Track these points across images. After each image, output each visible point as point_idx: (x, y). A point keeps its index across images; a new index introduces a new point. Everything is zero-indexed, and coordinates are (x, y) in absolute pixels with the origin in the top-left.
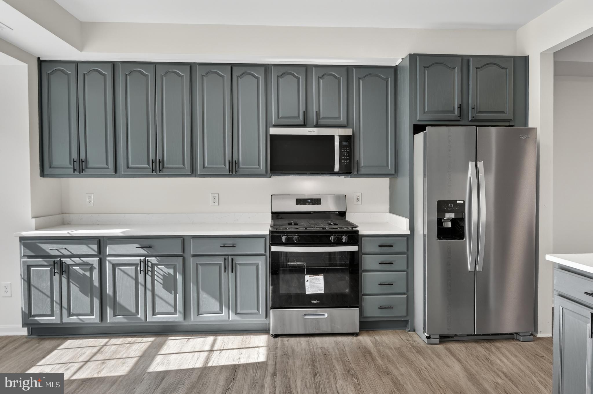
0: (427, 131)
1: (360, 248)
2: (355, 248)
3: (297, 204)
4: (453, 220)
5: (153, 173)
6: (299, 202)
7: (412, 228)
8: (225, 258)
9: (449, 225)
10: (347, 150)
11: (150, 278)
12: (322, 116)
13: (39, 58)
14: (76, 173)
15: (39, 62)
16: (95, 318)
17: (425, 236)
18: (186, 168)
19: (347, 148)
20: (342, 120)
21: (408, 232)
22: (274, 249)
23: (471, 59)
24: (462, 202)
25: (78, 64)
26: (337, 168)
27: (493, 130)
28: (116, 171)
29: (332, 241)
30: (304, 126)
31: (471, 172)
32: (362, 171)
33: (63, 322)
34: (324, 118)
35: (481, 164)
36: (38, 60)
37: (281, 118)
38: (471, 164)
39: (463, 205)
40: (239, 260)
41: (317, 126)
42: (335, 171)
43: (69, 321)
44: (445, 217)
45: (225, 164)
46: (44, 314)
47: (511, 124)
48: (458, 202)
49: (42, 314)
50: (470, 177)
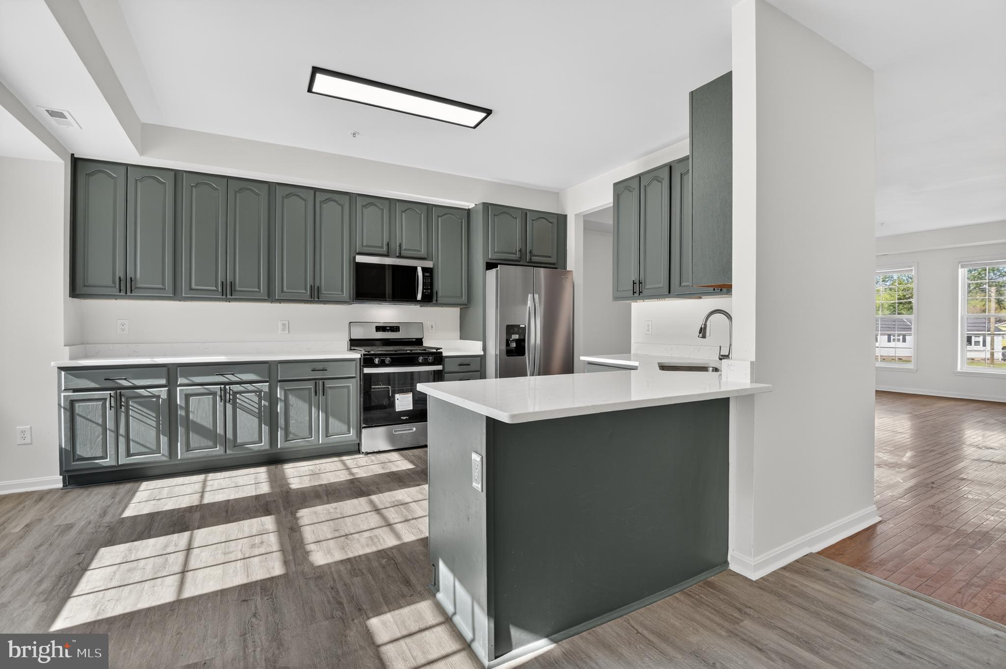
0: (499, 268)
1: (443, 367)
2: (440, 367)
3: (377, 331)
4: (517, 341)
5: (223, 296)
6: (379, 329)
7: (484, 349)
8: (316, 382)
9: (514, 345)
10: (428, 280)
11: (231, 406)
12: (404, 247)
13: (73, 155)
14: (123, 293)
15: (73, 159)
16: (162, 456)
17: (496, 355)
18: (262, 292)
19: (428, 279)
20: (423, 252)
21: (482, 353)
22: (367, 371)
23: (528, 213)
24: (524, 326)
25: (128, 168)
26: (419, 297)
27: (542, 270)
28: (175, 292)
29: (420, 361)
30: (387, 255)
31: (530, 303)
32: (440, 300)
33: (120, 463)
34: (406, 250)
35: (536, 296)
36: (71, 156)
37: (365, 246)
38: (530, 296)
39: (525, 328)
40: (329, 384)
41: (400, 257)
42: (418, 299)
43: (128, 462)
44: (511, 338)
45: (306, 289)
46: (93, 456)
47: (555, 267)
48: (521, 326)
49: (90, 457)
50: (529, 307)
